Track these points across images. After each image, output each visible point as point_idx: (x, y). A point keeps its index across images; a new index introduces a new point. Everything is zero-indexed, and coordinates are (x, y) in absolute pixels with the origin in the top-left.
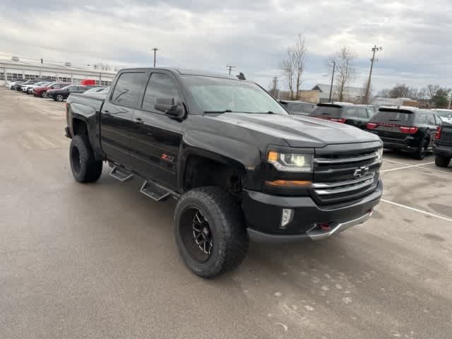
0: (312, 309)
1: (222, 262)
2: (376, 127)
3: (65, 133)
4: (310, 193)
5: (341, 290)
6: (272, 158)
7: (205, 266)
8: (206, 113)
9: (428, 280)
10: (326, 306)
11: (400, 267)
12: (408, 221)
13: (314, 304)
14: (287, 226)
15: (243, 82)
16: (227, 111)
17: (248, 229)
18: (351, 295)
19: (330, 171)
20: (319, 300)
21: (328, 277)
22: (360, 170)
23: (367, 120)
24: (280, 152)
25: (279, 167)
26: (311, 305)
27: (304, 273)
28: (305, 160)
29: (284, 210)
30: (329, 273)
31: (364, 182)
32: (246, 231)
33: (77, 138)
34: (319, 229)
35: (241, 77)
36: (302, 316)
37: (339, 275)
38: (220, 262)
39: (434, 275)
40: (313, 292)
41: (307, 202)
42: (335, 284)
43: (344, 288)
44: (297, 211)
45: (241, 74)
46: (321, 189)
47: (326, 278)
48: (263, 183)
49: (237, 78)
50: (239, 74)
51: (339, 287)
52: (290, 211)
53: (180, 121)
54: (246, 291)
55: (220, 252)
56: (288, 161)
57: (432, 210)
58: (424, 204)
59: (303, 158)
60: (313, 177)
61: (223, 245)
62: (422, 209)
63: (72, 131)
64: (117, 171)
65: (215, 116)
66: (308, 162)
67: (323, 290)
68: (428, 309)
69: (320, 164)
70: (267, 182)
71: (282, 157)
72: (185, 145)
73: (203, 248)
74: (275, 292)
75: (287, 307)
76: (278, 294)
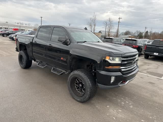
0: (121, 111)
1: (89, 96)
3: (16, 50)
4: (120, 70)
5: (128, 103)
7: (82, 98)
9: (154, 98)
10: (125, 109)
11: (144, 94)
12: (142, 78)
13: (121, 109)
14: (113, 82)
15: (87, 31)
16: (85, 42)
17: (98, 84)
18: (132, 105)
19: (126, 62)
20: (123, 107)
21: (123, 99)
23: (120, 43)
25: (110, 62)
27: (114, 98)
29: (112, 77)
30: (123, 97)
34: (122, 83)
35: (86, 29)
36: (119, 114)
37: (126, 98)
38: (88, 97)
39: (156, 96)
40: (119, 105)
41: (119, 74)
43: (129, 103)
44: (116, 77)
45: (86, 28)
46: (123, 69)
48: (104, 68)
49: (84, 29)
50: (85, 28)
51: (127, 102)
52: (114, 77)
53: (67, 45)
54: (97, 106)
55: (88, 93)
56: (113, 59)
59: (118, 58)
60: (121, 65)
61: (89, 90)
64: (40, 64)
65: (81, 43)
67: (122, 104)
68: (157, 108)
70: (106, 67)
71: (111, 58)
73: (79, 91)
74: (106, 106)
75: (113, 111)
76: (108, 106)
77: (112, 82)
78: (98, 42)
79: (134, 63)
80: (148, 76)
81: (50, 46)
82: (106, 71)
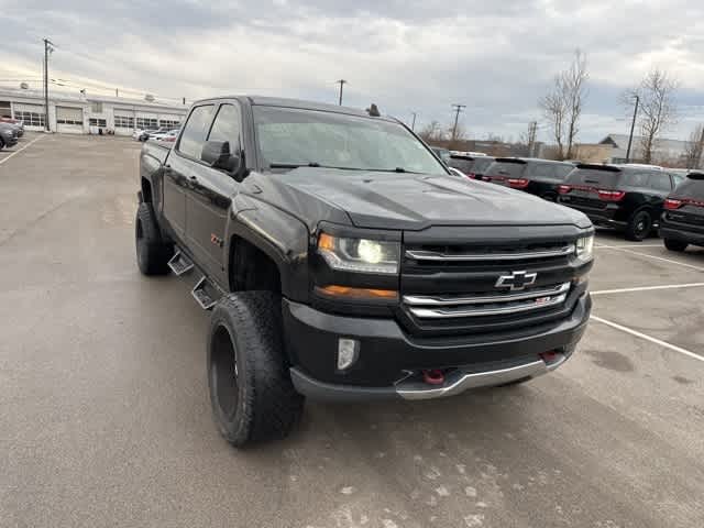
1: (249, 424)
2: (682, 206)
4: (397, 314)
5: (471, 499)
6: (327, 246)
8: (273, 166)
9: (669, 502)
13: (404, 518)
14: (347, 369)
16: (311, 165)
17: (292, 369)
18: (487, 511)
19: (439, 275)
21: (462, 471)
22: (512, 277)
24: (340, 235)
25: (336, 262)
26: (396, 519)
27: (418, 458)
28: (382, 251)
29: (341, 341)
30: (467, 463)
31: (534, 299)
32: (287, 370)
34: (418, 380)
35: (374, 112)
37: (484, 470)
38: (244, 424)
40: (415, 495)
41: (390, 330)
42: (468, 485)
44: (366, 344)
45: (374, 107)
46: (423, 307)
47: (455, 471)
48: (311, 289)
50: (370, 107)
51: (472, 492)
52: (353, 342)
53: (239, 179)
54: (293, 478)
55: (244, 405)
56: (353, 251)
60: (399, 284)
61: (248, 394)
63: (143, 197)
66: (390, 255)
67: (436, 494)
69: (420, 261)
70: (317, 288)
71: (343, 244)
74: (342, 486)
76: (347, 491)
77: (343, 366)
79: (506, 281)
81: (193, 184)
82: (326, 312)
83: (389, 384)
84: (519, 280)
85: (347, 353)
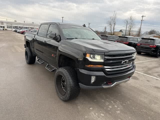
0: (103, 115)
1: (69, 96)
3: (24, 46)
4: (103, 70)
5: (116, 108)
7: (64, 97)
8: (67, 39)
10: (109, 114)
11: (142, 99)
12: (148, 81)
13: (105, 113)
15: (85, 28)
16: (76, 38)
17: (79, 83)
18: (121, 110)
19: (111, 62)
20: (107, 111)
21: (112, 102)
22: (124, 61)
23: (137, 42)
24: (91, 54)
25: (90, 60)
26: (103, 113)
27: (103, 100)
28: (101, 57)
29: (92, 77)
30: (113, 101)
31: (127, 66)
32: (79, 84)
33: (27, 48)
34: (107, 84)
35: (84, 26)
36: (99, 118)
37: (117, 102)
38: (68, 96)
39: (156, 103)
40: (105, 108)
41: (102, 74)
42: (114, 105)
43: (118, 107)
44: (97, 77)
45: (84, 24)
46: (108, 69)
47: (111, 103)
49: (83, 26)
50: (83, 25)
51: (116, 106)
52: (94, 77)
54: (79, 107)
55: (69, 92)
56: (94, 58)
57: (158, 77)
58: (156, 74)
59: (100, 56)
60: (104, 64)
61: (69, 89)
62: (155, 76)
63: (26, 46)
65: (70, 40)
66: (102, 58)
67: (109, 107)
68: (151, 117)
69: (107, 59)
70: (86, 66)
71: (92, 56)
72: (59, 51)
74: (90, 107)
75: (94, 114)
76: (91, 108)
77: (92, 82)
78: (93, 39)
79: (124, 62)
80: (157, 80)
81: (45, 43)
82: (88, 71)
83: (101, 85)
84: (126, 62)
85: (93, 79)
